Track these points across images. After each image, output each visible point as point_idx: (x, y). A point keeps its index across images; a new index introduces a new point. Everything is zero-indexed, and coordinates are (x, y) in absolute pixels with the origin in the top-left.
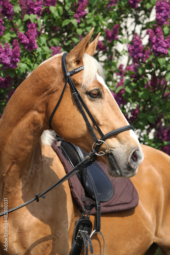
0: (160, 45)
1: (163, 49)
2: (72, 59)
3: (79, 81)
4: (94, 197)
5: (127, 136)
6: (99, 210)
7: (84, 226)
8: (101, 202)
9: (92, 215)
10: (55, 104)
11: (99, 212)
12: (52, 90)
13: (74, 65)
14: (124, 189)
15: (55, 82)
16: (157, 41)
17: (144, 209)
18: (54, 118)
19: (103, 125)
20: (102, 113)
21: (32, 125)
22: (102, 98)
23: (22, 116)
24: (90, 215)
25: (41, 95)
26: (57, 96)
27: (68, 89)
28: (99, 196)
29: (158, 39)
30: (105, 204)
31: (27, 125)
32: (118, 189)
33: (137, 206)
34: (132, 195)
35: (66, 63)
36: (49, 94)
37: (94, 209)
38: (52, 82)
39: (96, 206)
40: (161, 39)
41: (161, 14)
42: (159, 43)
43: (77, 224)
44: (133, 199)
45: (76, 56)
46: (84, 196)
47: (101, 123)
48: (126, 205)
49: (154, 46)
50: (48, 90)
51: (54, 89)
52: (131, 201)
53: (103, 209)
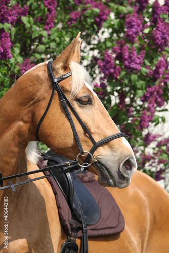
0: (132, 61)
1: (136, 65)
2: (59, 65)
3: (68, 88)
4: (80, 219)
5: (121, 144)
6: (86, 233)
7: (70, 250)
8: (87, 225)
9: (79, 238)
10: (42, 112)
11: (86, 235)
12: (38, 99)
13: (61, 72)
14: (111, 213)
15: (42, 90)
16: (130, 57)
17: (130, 233)
18: (41, 128)
19: (95, 133)
20: (93, 120)
21: (17, 137)
22: (92, 105)
23: (7, 128)
24: (76, 238)
25: (26, 105)
26: (44, 104)
27: (56, 97)
28: (86, 219)
29: (131, 55)
30: (91, 227)
31: (12, 137)
32: (105, 213)
33: (123, 230)
34: (118, 219)
35: (53, 70)
36: (35, 103)
37: (81, 231)
38: (38, 90)
39: (83, 229)
40: (133, 55)
41: (132, 30)
42: (132, 58)
43: (63, 247)
44: (119, 223)
45: (63, 62)
46: (70, 218)
47: (92, 130)
48: (112, 229)
49: (126, 62)
50: (34, 99)
51: (40, 97)
52: (118, 226)
53: (90, 233)
